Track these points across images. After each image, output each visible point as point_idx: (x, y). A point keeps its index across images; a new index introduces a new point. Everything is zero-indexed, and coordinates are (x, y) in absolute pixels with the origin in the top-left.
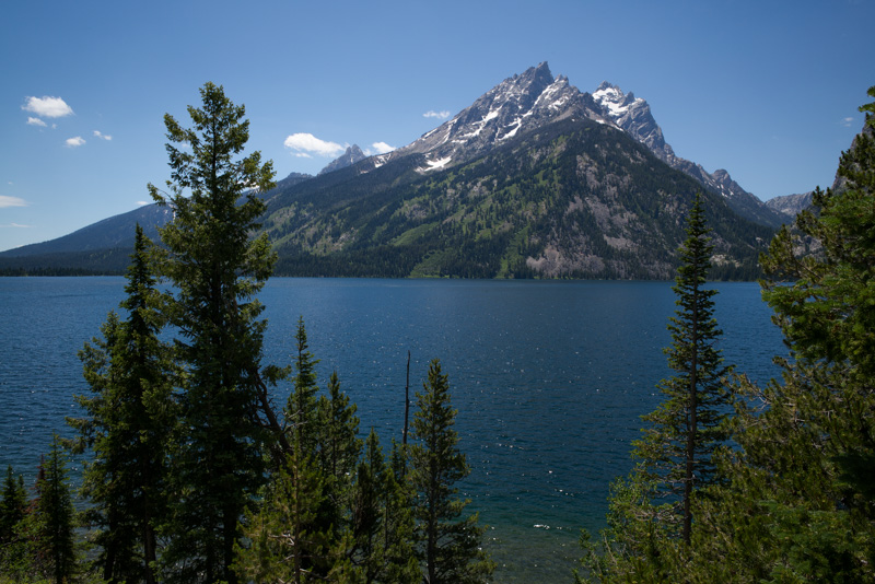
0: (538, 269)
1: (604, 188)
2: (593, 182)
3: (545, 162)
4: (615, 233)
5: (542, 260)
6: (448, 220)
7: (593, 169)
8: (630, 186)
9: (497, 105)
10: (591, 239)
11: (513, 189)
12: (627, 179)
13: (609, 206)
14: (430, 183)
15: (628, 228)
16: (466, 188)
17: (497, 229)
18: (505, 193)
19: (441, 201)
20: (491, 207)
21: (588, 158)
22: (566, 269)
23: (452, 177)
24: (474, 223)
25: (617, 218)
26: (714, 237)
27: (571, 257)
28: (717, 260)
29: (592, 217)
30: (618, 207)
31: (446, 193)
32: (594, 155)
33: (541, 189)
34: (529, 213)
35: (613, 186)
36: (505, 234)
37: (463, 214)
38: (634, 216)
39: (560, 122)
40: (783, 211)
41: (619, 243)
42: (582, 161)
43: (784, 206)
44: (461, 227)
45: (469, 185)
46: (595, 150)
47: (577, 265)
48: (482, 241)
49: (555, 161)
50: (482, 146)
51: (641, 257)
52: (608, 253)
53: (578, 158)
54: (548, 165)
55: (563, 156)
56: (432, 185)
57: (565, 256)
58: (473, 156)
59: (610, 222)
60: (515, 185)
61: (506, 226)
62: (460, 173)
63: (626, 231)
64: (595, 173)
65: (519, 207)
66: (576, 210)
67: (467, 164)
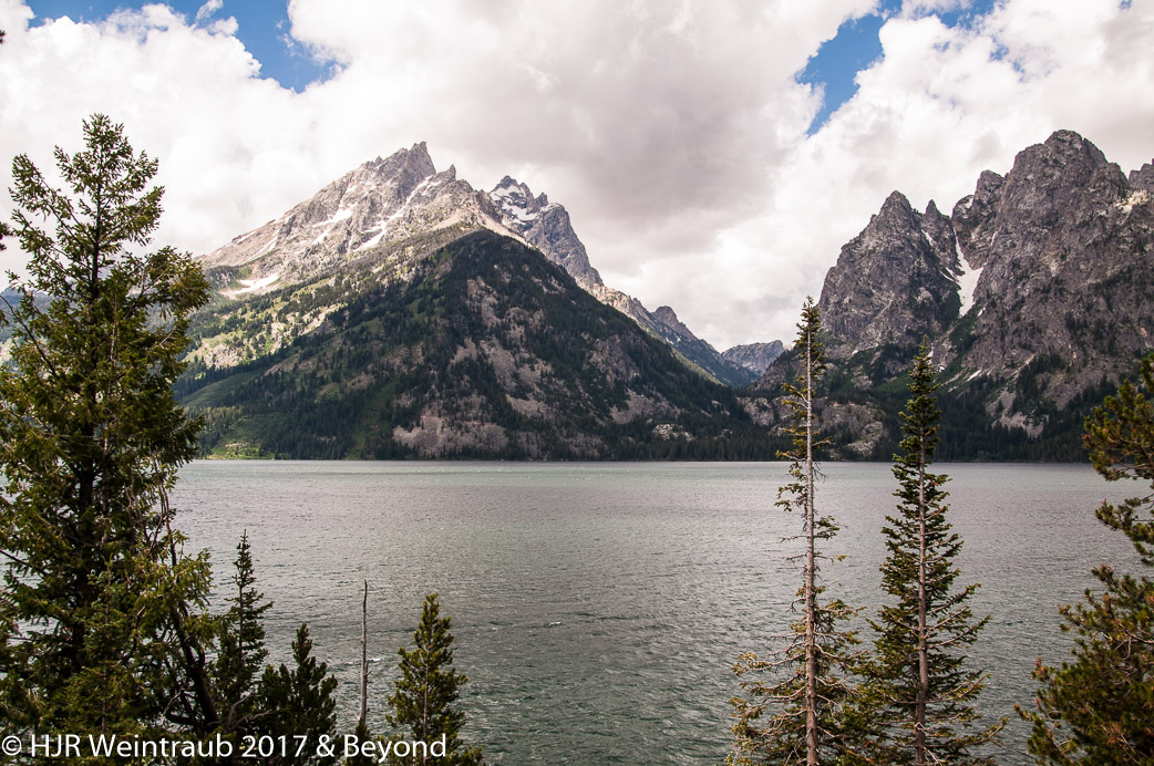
0: (411, 446)
1: (506, 327)
2: (492, 319)
3: (421, 287)
4: (522, 392)
5: (416, 432)
6: (274, 369)
7: (491, 299)
8: (543, 327)
9: (351, 199)
10: (489, 401)
11: (375, 326)
12: (538, 315)
13: (514, 355)
14: (244, 312)
15: (540, 385)
16: (301, 321)
17: (349, 384)
18: (363, 329)
19: (263, 340)
20: (341, 351)
21: (483, 284)
22: (451, 445)
23: (280, 305)
24: (314, 375)
25: (525, 371)
26: (658, 400)
27: (460, 427)
28: (662, 431)
29: (491, 368)
30: (527, 356)
31: (270, 329)
32: (492, 279)
33: (416, 326)
34: (398, 361)
35: (520, 323)
36: (361, 392)
37: (296, 361)
38: (549, 368)
39: (443, 230)
40: (744, 365)
41: (529, 407)
42: (475, 286)
43: (745, 358)
44: (293, 381)
45: (306, 317)
46: (493, 273)
47: (467, 439)
48: (327, 402)
49: (436, 287)
50: (327, 259)
51: (559, 428)
52: (511, 421)
53: (471, 283)
54: (427, 292)
55: (448, 278)
56: (247, 317)
57: (451, 425)
58: (312, 274)
59: (515, 376)
60: (376, 319)
61: (364, 380)
62: (292, 298)
63: (537, 389)
64: (494, 306)
65: (383, 353)
66: (466, 359)
67: (304, 285)
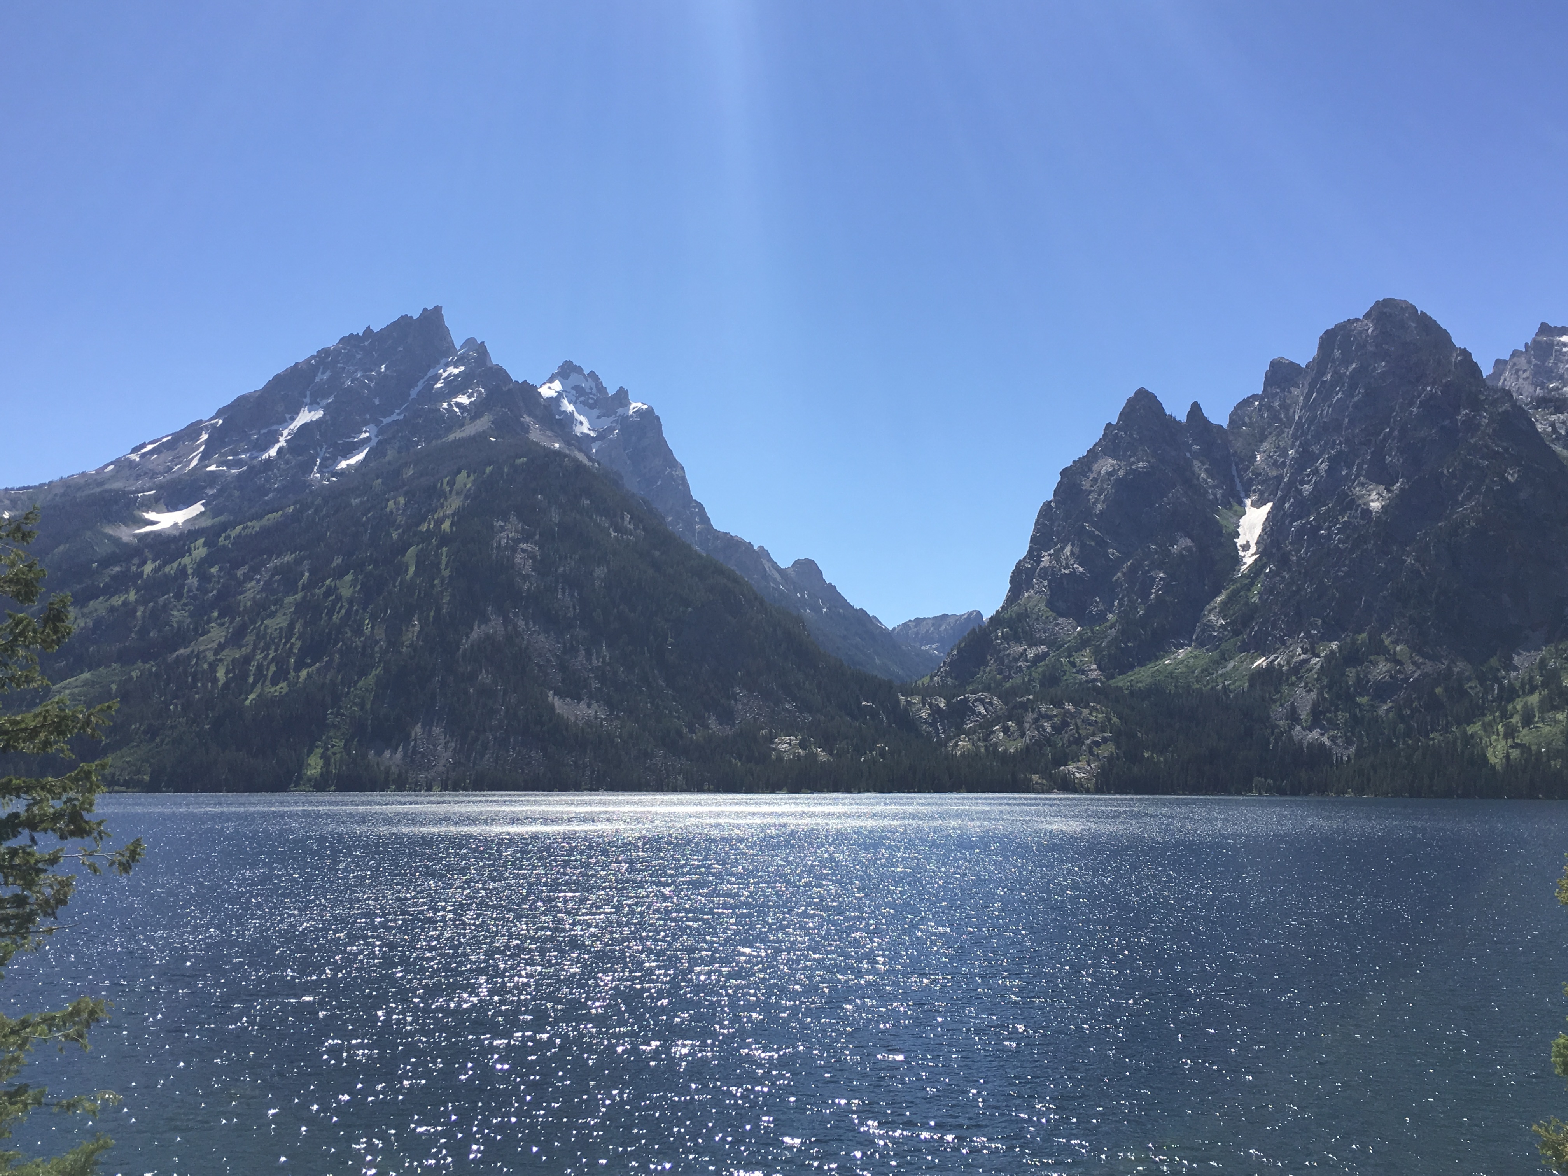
0: (396, 769)
1: (551, 590)
3: (424, 527)
4: (573, 689)
6: (183, 651)
7: (531, 547)
8: (608, 587)
9: (321, 394)
10: (521, 702)
11: (347, 586)
12: (601, 571)
13: (562, 631)
14: (143, 562)
15: (601, 678)
16: (234, 577)
18: (328, 593)
19: (168, 607)
20: (291, 626)
21: (519, 524)
25: (578, 657)
26: (779, 700)
27: (473, 741)
28: (782, 747)
29: (524, 654)
30: (581, 631)
32: (534, 517)
33: (412, 588)
34: (382, 641)
35: (573, 586)
37: (220, 640)
39: (462, 442)
40: (923, 648)
41: (580, 711)
42: (506, 528)
43: (927, 637)
44: (212, 669)
45: (241, 571)
46: (535, 508)
47: (485, 761)
50: (281, 482)
51: (625, 742)
52: (555, 733)
53: (498, 522)
54: (430, 535)
55: (465, 515)
56: (148, 569)
57: (461, 740)
59: (563, 665)
62: (220, 541)
63: (596, 684)
64: (533, 557)
66: (487, 640)
67: (240, 522)
